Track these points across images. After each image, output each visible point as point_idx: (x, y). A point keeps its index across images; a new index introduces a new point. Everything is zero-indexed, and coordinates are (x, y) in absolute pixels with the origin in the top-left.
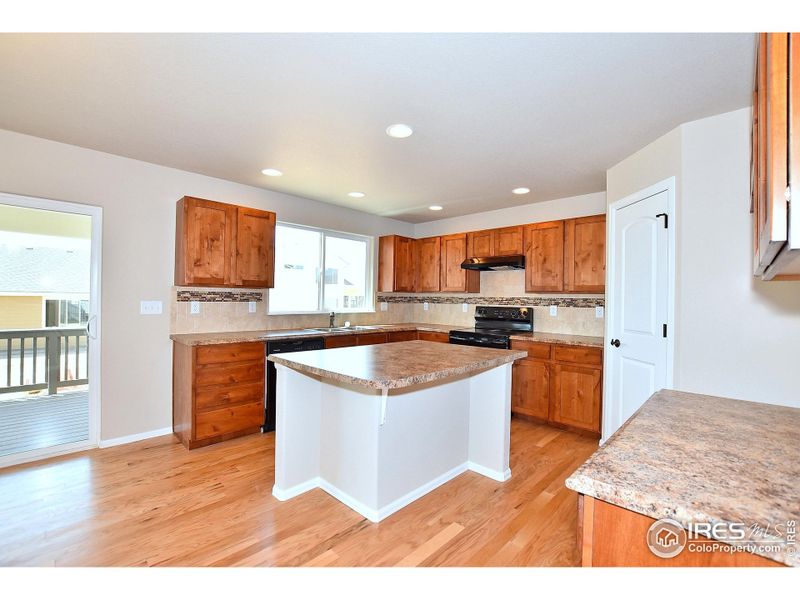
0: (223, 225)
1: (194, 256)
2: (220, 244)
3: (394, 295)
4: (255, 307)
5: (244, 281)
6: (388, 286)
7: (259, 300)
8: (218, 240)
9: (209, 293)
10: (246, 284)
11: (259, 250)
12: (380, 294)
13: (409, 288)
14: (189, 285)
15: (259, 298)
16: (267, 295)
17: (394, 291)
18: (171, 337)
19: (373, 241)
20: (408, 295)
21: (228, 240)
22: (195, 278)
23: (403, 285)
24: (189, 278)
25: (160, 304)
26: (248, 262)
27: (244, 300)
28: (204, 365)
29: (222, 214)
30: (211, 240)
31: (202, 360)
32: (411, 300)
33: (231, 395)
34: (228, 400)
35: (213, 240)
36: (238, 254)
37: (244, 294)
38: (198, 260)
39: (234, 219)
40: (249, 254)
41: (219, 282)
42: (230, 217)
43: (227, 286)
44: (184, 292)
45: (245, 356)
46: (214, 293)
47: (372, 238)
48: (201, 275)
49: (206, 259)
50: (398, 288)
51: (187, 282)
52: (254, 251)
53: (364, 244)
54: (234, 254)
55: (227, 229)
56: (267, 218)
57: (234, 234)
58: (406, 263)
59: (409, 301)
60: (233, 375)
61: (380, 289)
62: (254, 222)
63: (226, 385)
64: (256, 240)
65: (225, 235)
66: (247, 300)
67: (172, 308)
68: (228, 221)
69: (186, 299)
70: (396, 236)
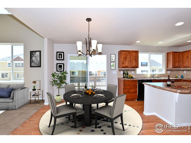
0: (128, 55)
1: (122, 62)
2: (127, 59)
3: (173, 69)
4: (134, 72)
5: (132, 67)
6: (171, 66)
7: (134, 71)
8: (127, 58)
9: (124, 70)
10: (133, 67)
11: (135, 60)
12: (168, 69)
13: (178, 67)
14: (122, 68)
15: (134, 70)
16: (136, 70)
17: (173, 68)
18: (118, 78)
19: (165, 54)
20: (177, 69)
21: (129, 58)
22: (123, 66)
23: (176, 66)
24: (122, 67)
25: (116, 72)
26: (133, 62)
27: (131, 71)
28: (125, 84)
29: (127, 53)
30: (125, 58)
31: (125, 83)
32: (178, 70)
33: (130, 91)
34: (130, 92)
35: (126, 59)
36: (131, 61)
37: (131, 70)
38: (123, 63)
39: (130, 53)
40: (133, 61)
41: (127, 67)
42: (129, 53)
43: (129, 68)
44: (120, 69)
45: (133, 83)
46: (125, 69)
47: (165, 53)
48: (124, 66)
49: (125, 63)
50: (174, 67)
51: (121, 67)
52: (134, 60)
53: (162, 55)
54: (130, 61)
55: (128, 56)
56: (137, 52)
57: (130, 56)
58: (177, 60)
59: (178, 71)
60: (131, 87)
61: (167, 67)
62: (134, 54)
63: (130, 89)
64: (134, 58)
65: (128, 57)
66: (132, 71)
67: (118, 73)
68: (128, 54)
69: (120, 71)
70: (173, 52)
